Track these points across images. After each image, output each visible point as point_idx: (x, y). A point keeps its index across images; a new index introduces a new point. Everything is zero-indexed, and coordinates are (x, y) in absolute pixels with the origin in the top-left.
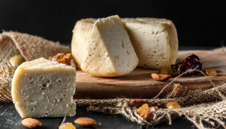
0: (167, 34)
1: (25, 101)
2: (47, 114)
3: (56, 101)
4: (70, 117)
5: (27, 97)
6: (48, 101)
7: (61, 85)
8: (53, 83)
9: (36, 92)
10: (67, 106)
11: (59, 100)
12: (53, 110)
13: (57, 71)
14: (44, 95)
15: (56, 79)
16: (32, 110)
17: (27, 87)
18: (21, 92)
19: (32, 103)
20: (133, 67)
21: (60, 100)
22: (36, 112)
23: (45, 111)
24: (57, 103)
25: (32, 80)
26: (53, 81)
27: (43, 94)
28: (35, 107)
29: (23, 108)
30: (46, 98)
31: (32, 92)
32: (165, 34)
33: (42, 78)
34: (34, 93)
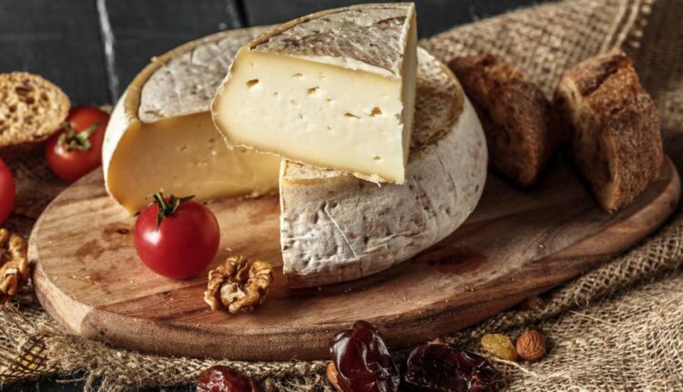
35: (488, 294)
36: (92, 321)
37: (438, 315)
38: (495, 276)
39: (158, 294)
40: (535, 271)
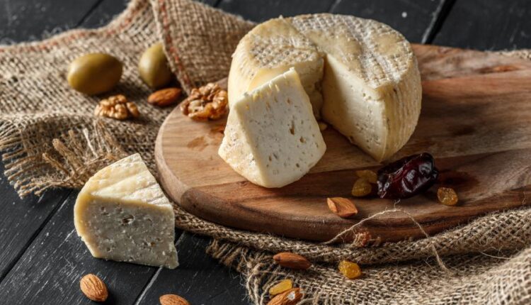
0: (384, 107)
1: (97, 236)
2: (131, 258)
3: (146, 244)
4: (168, 269)
5: (100, 231)
6: (133, 242)
7: (151, 225)
8: (139, 220)
9: (113, 228)
10: (164, 253)
11: (149, 244)
12: (141, 255)
13: (143, 206)
14: (126, 233)
15: (144, 216)
16: (109, 249)
17: (98, 218)
18: (88, 224)
19: (108, 240)
20: (309, 165)
21: (152, 244)
22: (114, 253)
23: (129, 254)
24: (148, 248)
25: (105, 211)
26: (139, 218)
27: (124, 232)
28: (113, 247)
29: (94, 245)
30: (129, 237)
31: (107, 227)
32: (381, 106)
33: (120, 210)
34: (109, 229)
35: (474, 210)
36: (189, 196)
37: (434, 222)
38: (481, 197)
39: (238, 183)
40: (513, 197)
